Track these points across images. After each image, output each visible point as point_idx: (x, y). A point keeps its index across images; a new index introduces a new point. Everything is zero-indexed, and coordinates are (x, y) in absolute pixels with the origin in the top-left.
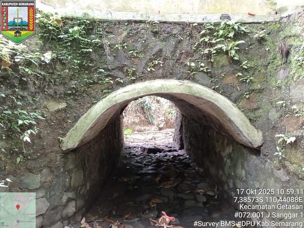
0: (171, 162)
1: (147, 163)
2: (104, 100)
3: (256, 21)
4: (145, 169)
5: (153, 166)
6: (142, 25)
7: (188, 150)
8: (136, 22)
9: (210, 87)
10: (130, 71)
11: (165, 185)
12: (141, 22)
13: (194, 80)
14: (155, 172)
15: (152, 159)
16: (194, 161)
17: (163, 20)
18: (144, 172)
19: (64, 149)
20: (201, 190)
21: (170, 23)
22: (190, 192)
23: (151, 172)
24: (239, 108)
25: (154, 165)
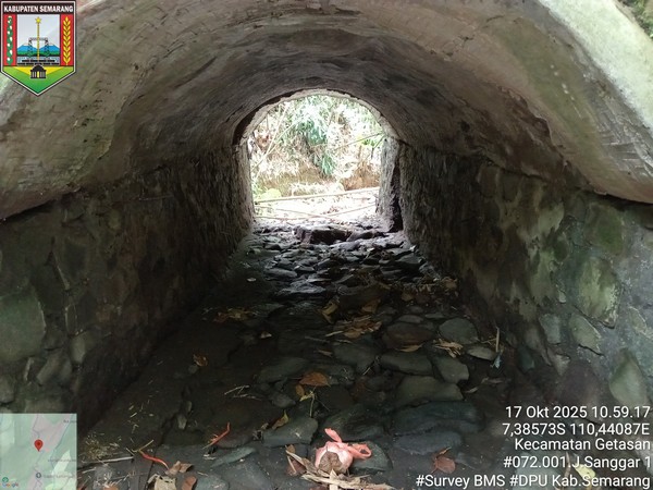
0: (368, 262)
1: (305, 268)
4: (297, 283)
5: (320, 276)
7: (413, 231)
11: (346, 329)
14: (323, 289)
15: (320, 258)
16: (431, 258)
18: (293, 291)
20: (453, 344)
22: (418, 351)
23: (312, 290)
25: (321, 272)
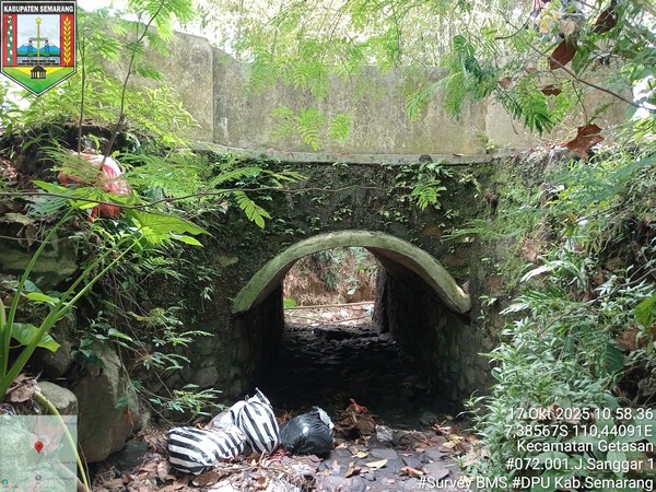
2: (283, 254)
3: (462, 162)
6: (329, 168)
7: (395, 332)
8: (321, 164)
9: (408, 240)
10: (313, 220)
12: (326, 164)
13: (389, 231)
16: (404, 347)
17: (353, 162)
19: (234, 312)
21: (361, 165)
24: (444, 266)
